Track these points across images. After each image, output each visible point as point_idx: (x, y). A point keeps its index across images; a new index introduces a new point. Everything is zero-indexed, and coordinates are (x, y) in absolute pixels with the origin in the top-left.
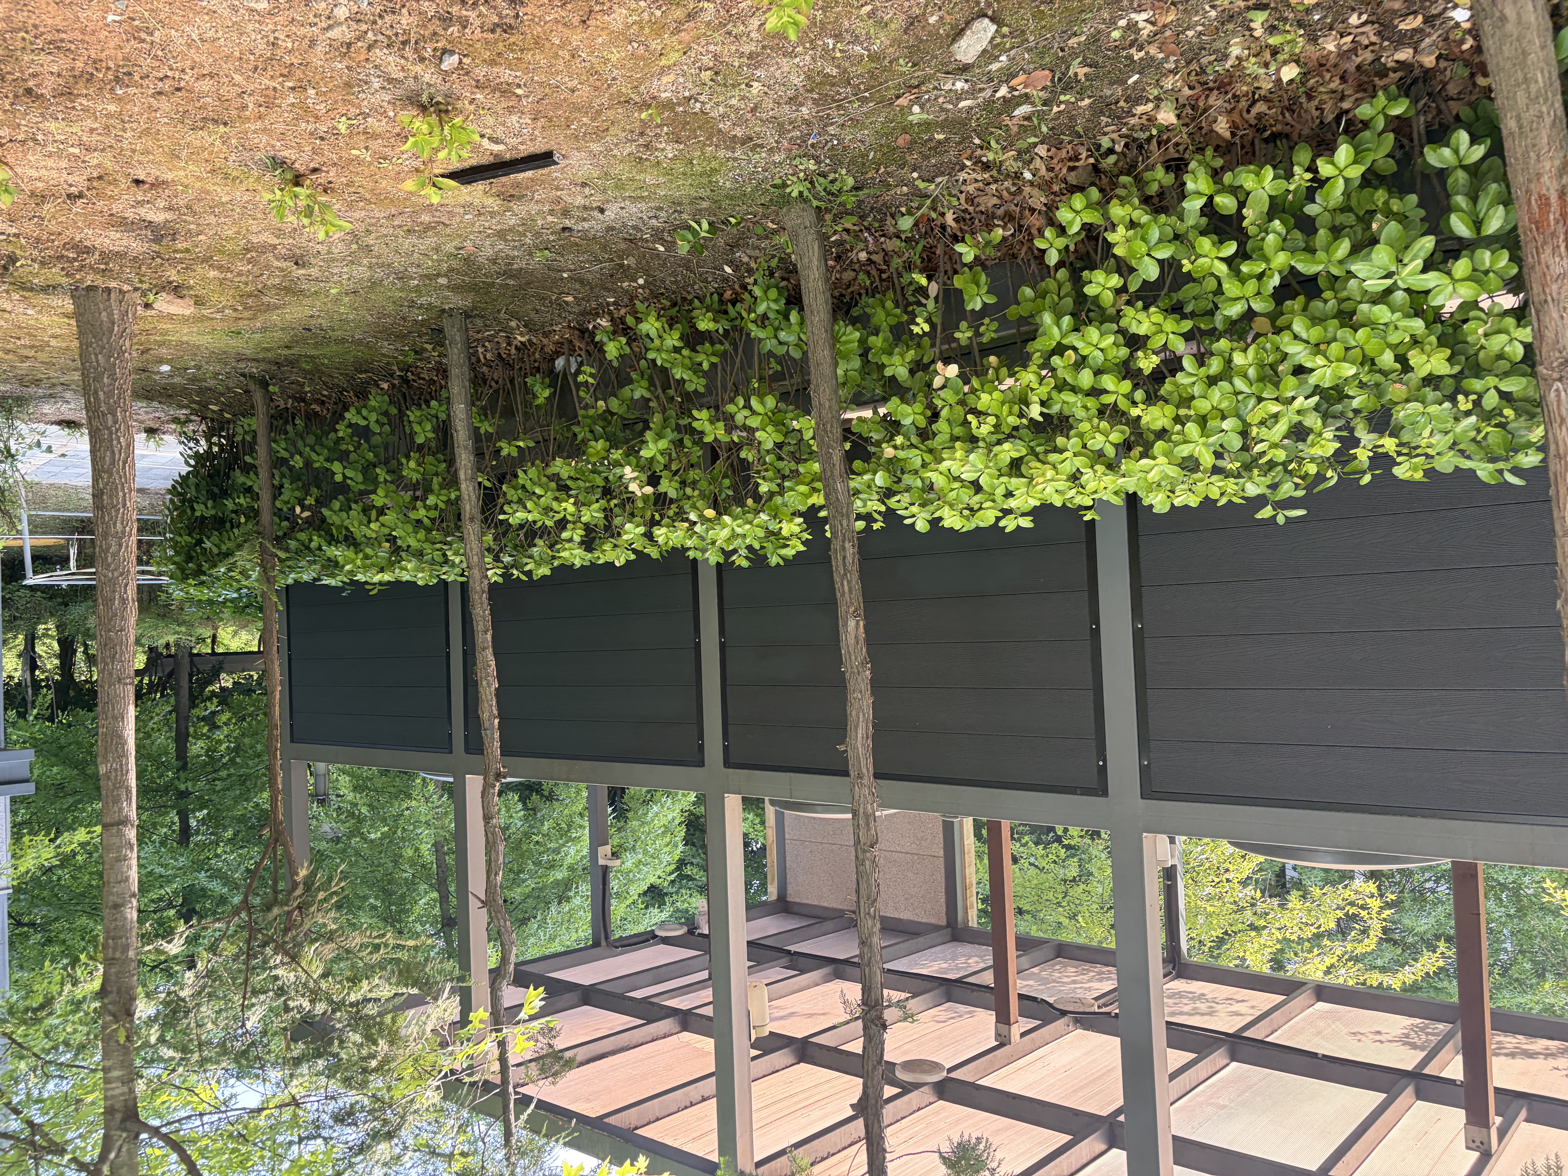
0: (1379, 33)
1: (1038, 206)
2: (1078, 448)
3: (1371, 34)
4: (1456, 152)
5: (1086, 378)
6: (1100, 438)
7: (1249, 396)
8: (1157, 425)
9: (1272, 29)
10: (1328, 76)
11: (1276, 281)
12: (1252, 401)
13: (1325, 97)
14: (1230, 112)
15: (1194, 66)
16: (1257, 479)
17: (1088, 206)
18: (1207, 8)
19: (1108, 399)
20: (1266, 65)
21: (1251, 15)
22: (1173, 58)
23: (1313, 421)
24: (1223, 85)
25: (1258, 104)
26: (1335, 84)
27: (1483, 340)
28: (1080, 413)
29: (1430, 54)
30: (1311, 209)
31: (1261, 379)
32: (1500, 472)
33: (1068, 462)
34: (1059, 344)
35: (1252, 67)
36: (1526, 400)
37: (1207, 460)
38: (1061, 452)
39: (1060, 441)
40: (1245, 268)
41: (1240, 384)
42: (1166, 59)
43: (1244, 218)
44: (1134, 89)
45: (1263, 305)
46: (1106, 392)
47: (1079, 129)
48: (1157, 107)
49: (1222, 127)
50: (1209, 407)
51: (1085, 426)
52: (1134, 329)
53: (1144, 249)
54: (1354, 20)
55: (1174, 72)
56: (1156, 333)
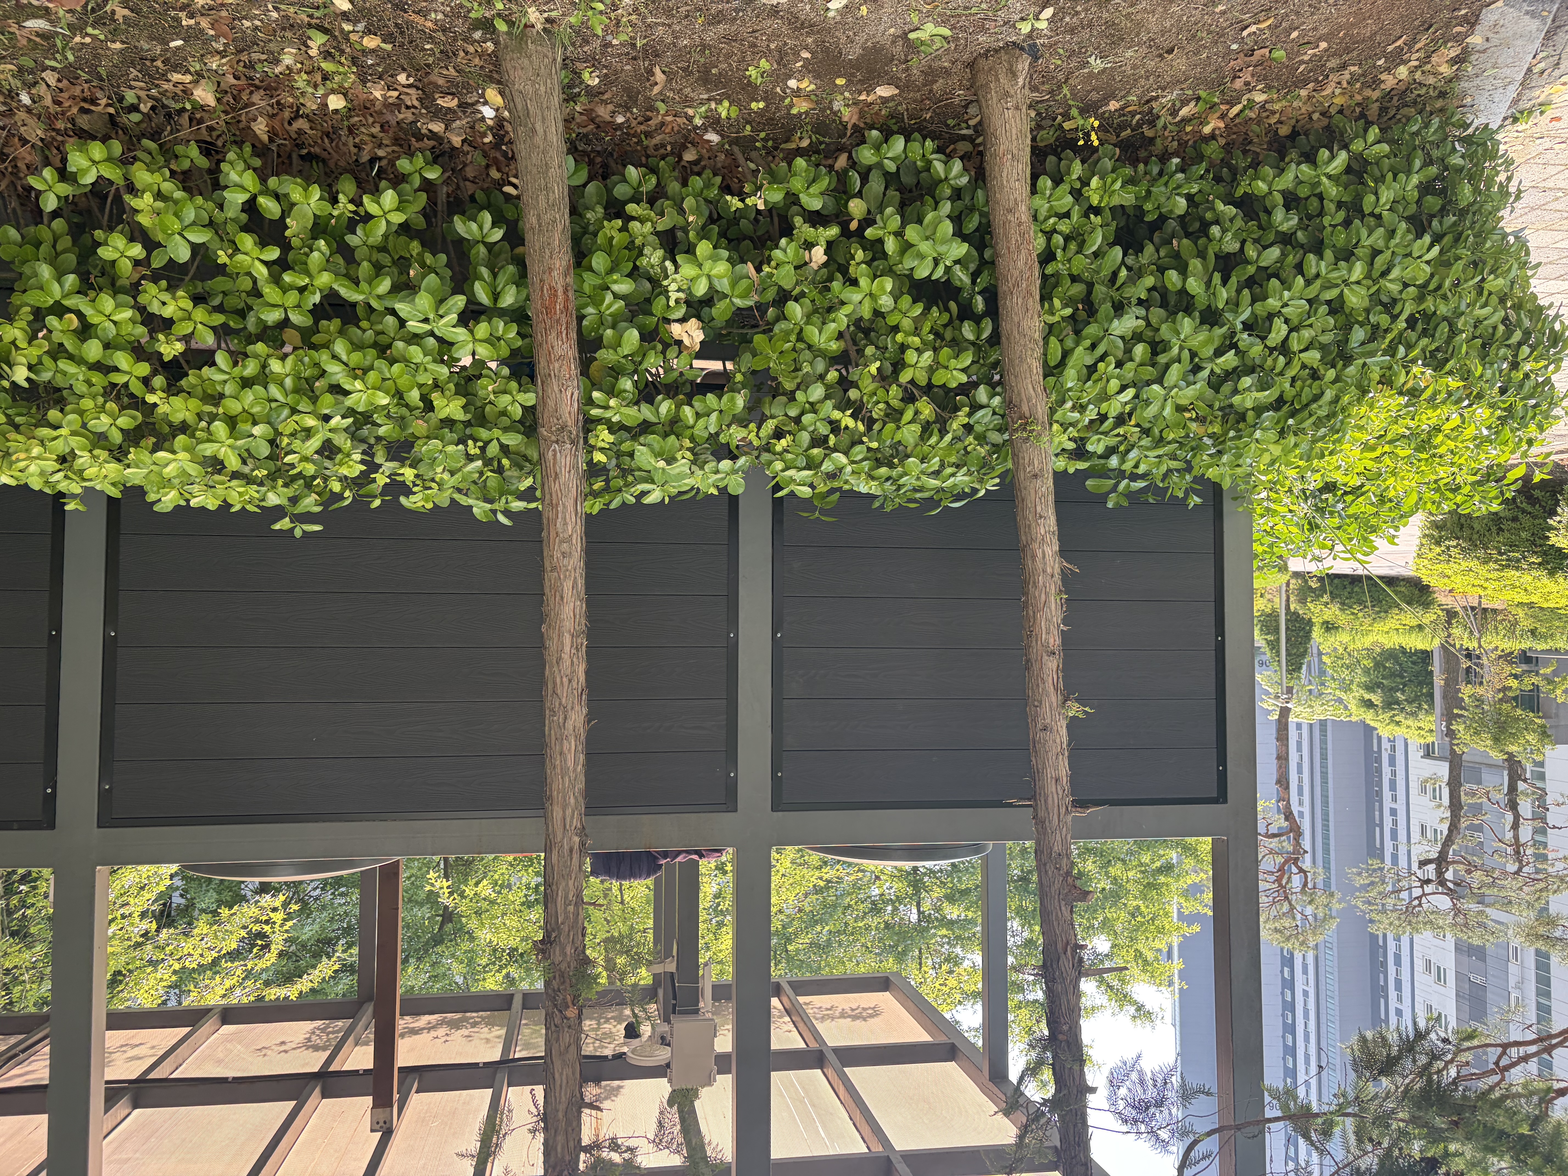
0: (420, 99)
1: (33, 139)
2: (77, 426)
3: (414, 97)
4: (481, 228)
5: (93, 350)
6: (105, 419)
7: (284, 405)
8: (177, 418)
9: (327, 55)
10: (371, 120)
11: (317, 298)
12: (286, 412)
13: (366, 138)
14: (272, 116)
15: (244, 57)
16: (281, 490)
17: (109, 159)
18: (270, 7)
19: (119, 379)
20: (316, 86)
21: (312, 33)
22: (223, 40)
23: (343, 441)
24: (271, 87)
25: (301, 121)
26: (376, 130)
27: (492, 397)
28: (80, 387)
29: (459, 135)
30: (353, 240)
31: (296, 391)
32: (494, 512)
33: (61, 439)
34: (58, 303)
35: (300, 82)
36: (517, 454)
37: (233, 463)
38: (56, 427)
39: (53, 414)
40: (287, 278)
41: (275, 391)
42: (216, 38)
43: (287, 228)
44: (175, 53)
45: (301, 318)
46: (116, 369)
47: (103, 72)
48: (196, 82)
49: (260, 127)
50: (240, 409)
51: (87, 404)
52: (155, 308)
53: (177, 226)
54: (402, 78)
55: (222, 54)
56: (182, 319)
